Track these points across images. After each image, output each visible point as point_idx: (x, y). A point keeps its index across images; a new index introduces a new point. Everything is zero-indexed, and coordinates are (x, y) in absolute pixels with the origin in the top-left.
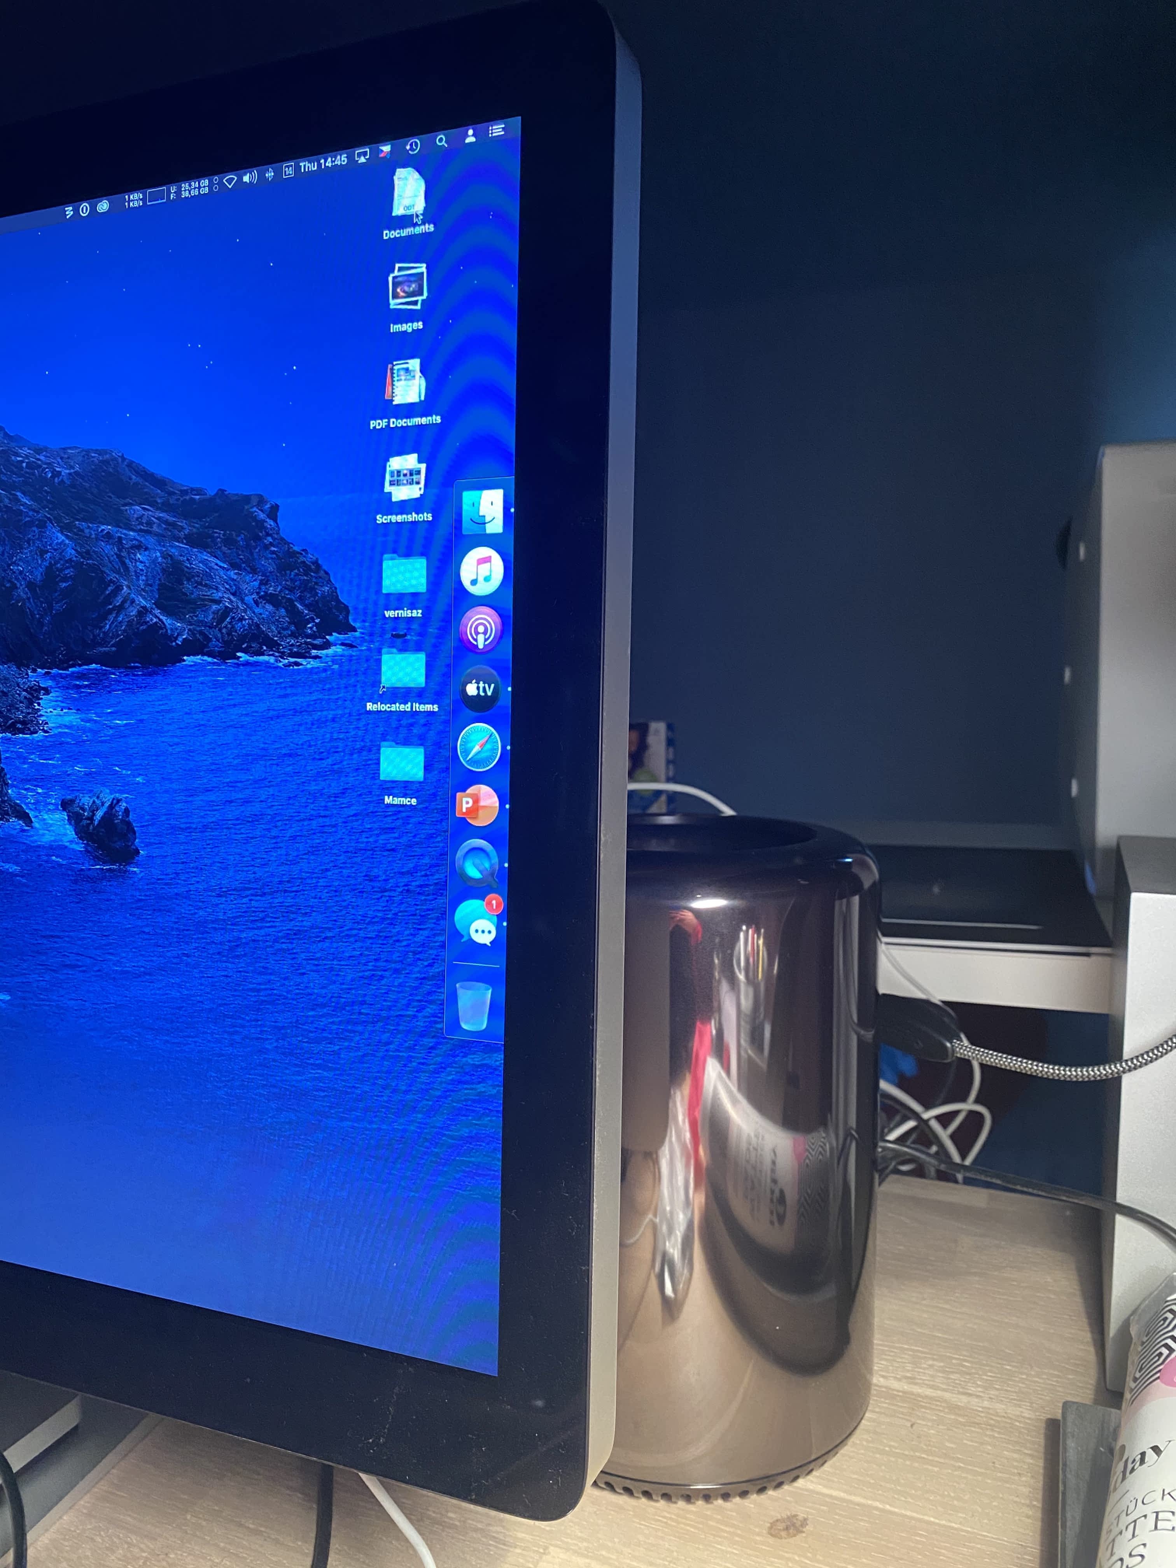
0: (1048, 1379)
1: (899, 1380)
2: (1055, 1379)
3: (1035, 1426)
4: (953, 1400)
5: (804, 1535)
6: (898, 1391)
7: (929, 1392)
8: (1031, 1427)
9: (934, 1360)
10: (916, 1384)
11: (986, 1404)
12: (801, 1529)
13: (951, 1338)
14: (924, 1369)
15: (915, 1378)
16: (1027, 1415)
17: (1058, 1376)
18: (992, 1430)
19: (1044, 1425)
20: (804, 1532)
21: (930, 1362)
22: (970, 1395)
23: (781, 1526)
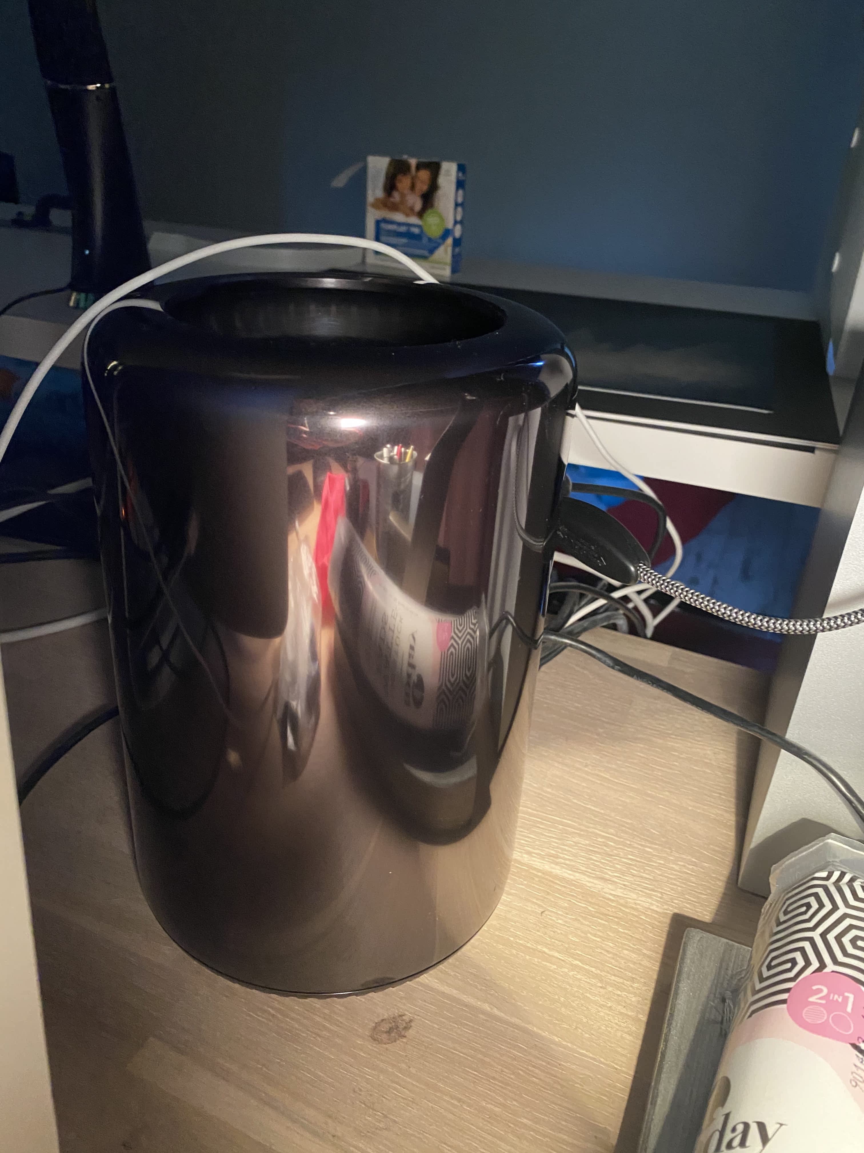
0: (684, 866)
1: (542, 857)
2: (691, 867)
3: (659, 922)
4: (589, 884)
5: (404, 1040)
6: (539, 871)
7: (567, 874)
8: (657, 923)
9: (580, 835)
10: (557, 864)
11: (619, 892)
12: (403, 1033)
13: (602, 811)
14: (570, 846)
15: (557, 857)
16: (654, 908)
17: (695, 865)
18: (618, 924)
19: (668, 921)
20: (405, 1037)
21: (577, 839)
22: (605, 880)
23: (385, 1027)
